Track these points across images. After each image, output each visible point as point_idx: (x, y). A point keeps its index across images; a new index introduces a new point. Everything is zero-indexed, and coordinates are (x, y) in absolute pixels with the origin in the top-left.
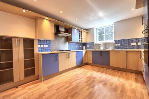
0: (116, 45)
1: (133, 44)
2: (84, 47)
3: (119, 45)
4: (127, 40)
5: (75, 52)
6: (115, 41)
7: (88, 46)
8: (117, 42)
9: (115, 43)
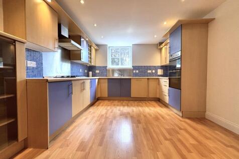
0: (134, 71)
1: (149, 71)
2: (91, 73)
3: (137, 71)
4: (145, 66)
5: (89, 81)
6: (133, 66)
7: (97, 72)
8: (135, 68)
9: (133, 70)
